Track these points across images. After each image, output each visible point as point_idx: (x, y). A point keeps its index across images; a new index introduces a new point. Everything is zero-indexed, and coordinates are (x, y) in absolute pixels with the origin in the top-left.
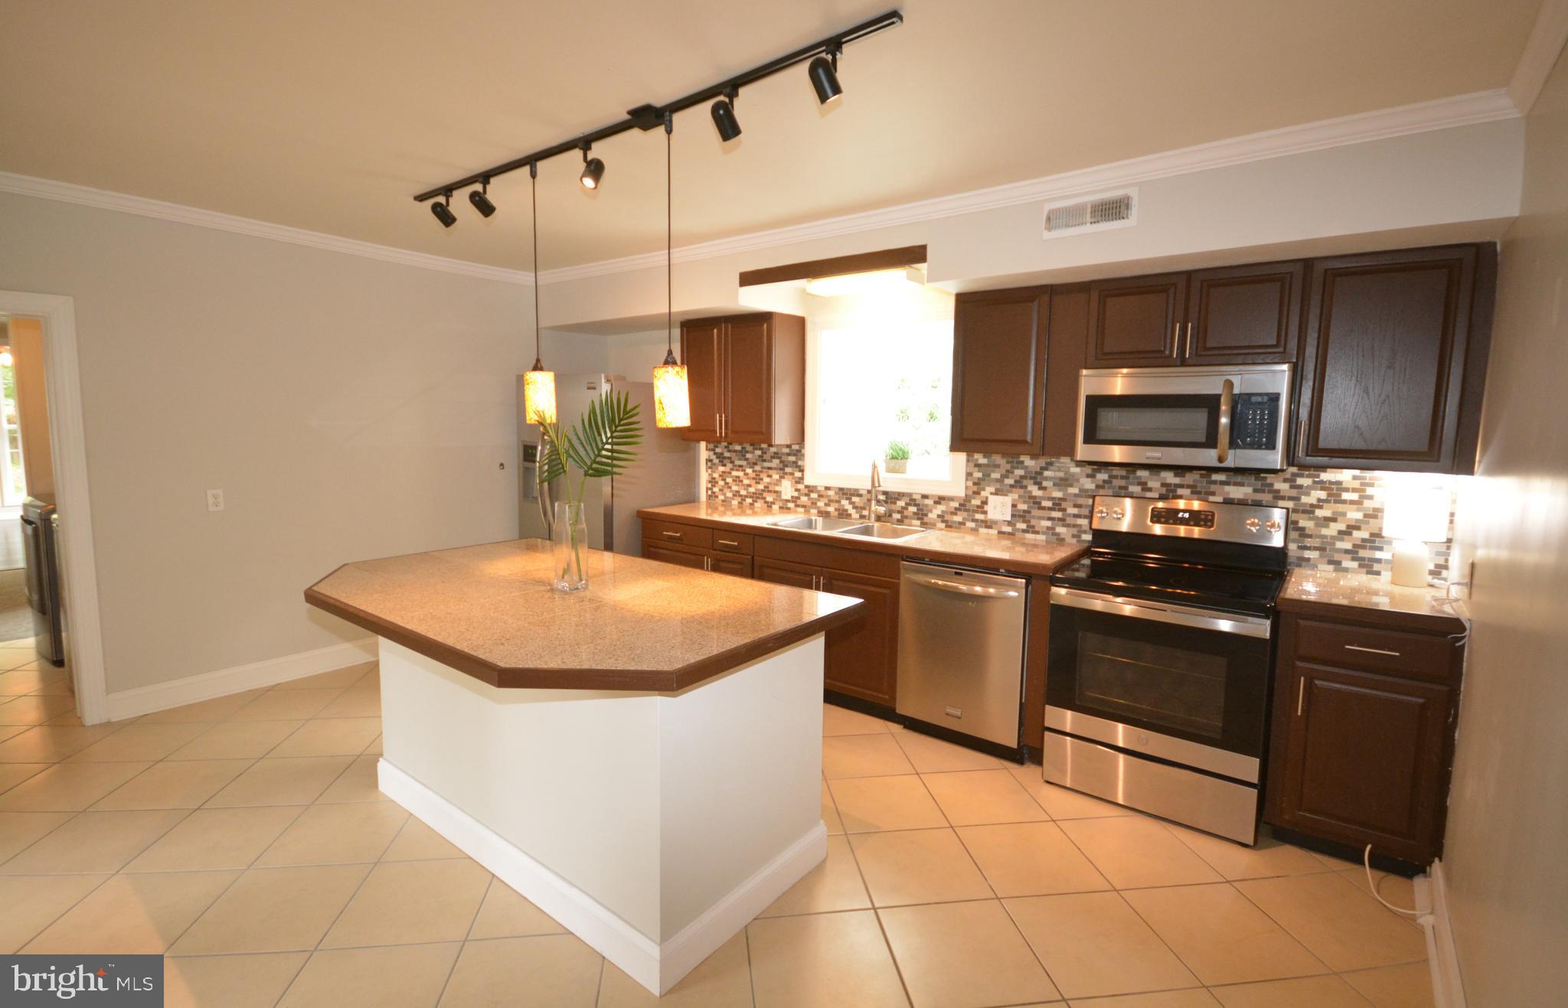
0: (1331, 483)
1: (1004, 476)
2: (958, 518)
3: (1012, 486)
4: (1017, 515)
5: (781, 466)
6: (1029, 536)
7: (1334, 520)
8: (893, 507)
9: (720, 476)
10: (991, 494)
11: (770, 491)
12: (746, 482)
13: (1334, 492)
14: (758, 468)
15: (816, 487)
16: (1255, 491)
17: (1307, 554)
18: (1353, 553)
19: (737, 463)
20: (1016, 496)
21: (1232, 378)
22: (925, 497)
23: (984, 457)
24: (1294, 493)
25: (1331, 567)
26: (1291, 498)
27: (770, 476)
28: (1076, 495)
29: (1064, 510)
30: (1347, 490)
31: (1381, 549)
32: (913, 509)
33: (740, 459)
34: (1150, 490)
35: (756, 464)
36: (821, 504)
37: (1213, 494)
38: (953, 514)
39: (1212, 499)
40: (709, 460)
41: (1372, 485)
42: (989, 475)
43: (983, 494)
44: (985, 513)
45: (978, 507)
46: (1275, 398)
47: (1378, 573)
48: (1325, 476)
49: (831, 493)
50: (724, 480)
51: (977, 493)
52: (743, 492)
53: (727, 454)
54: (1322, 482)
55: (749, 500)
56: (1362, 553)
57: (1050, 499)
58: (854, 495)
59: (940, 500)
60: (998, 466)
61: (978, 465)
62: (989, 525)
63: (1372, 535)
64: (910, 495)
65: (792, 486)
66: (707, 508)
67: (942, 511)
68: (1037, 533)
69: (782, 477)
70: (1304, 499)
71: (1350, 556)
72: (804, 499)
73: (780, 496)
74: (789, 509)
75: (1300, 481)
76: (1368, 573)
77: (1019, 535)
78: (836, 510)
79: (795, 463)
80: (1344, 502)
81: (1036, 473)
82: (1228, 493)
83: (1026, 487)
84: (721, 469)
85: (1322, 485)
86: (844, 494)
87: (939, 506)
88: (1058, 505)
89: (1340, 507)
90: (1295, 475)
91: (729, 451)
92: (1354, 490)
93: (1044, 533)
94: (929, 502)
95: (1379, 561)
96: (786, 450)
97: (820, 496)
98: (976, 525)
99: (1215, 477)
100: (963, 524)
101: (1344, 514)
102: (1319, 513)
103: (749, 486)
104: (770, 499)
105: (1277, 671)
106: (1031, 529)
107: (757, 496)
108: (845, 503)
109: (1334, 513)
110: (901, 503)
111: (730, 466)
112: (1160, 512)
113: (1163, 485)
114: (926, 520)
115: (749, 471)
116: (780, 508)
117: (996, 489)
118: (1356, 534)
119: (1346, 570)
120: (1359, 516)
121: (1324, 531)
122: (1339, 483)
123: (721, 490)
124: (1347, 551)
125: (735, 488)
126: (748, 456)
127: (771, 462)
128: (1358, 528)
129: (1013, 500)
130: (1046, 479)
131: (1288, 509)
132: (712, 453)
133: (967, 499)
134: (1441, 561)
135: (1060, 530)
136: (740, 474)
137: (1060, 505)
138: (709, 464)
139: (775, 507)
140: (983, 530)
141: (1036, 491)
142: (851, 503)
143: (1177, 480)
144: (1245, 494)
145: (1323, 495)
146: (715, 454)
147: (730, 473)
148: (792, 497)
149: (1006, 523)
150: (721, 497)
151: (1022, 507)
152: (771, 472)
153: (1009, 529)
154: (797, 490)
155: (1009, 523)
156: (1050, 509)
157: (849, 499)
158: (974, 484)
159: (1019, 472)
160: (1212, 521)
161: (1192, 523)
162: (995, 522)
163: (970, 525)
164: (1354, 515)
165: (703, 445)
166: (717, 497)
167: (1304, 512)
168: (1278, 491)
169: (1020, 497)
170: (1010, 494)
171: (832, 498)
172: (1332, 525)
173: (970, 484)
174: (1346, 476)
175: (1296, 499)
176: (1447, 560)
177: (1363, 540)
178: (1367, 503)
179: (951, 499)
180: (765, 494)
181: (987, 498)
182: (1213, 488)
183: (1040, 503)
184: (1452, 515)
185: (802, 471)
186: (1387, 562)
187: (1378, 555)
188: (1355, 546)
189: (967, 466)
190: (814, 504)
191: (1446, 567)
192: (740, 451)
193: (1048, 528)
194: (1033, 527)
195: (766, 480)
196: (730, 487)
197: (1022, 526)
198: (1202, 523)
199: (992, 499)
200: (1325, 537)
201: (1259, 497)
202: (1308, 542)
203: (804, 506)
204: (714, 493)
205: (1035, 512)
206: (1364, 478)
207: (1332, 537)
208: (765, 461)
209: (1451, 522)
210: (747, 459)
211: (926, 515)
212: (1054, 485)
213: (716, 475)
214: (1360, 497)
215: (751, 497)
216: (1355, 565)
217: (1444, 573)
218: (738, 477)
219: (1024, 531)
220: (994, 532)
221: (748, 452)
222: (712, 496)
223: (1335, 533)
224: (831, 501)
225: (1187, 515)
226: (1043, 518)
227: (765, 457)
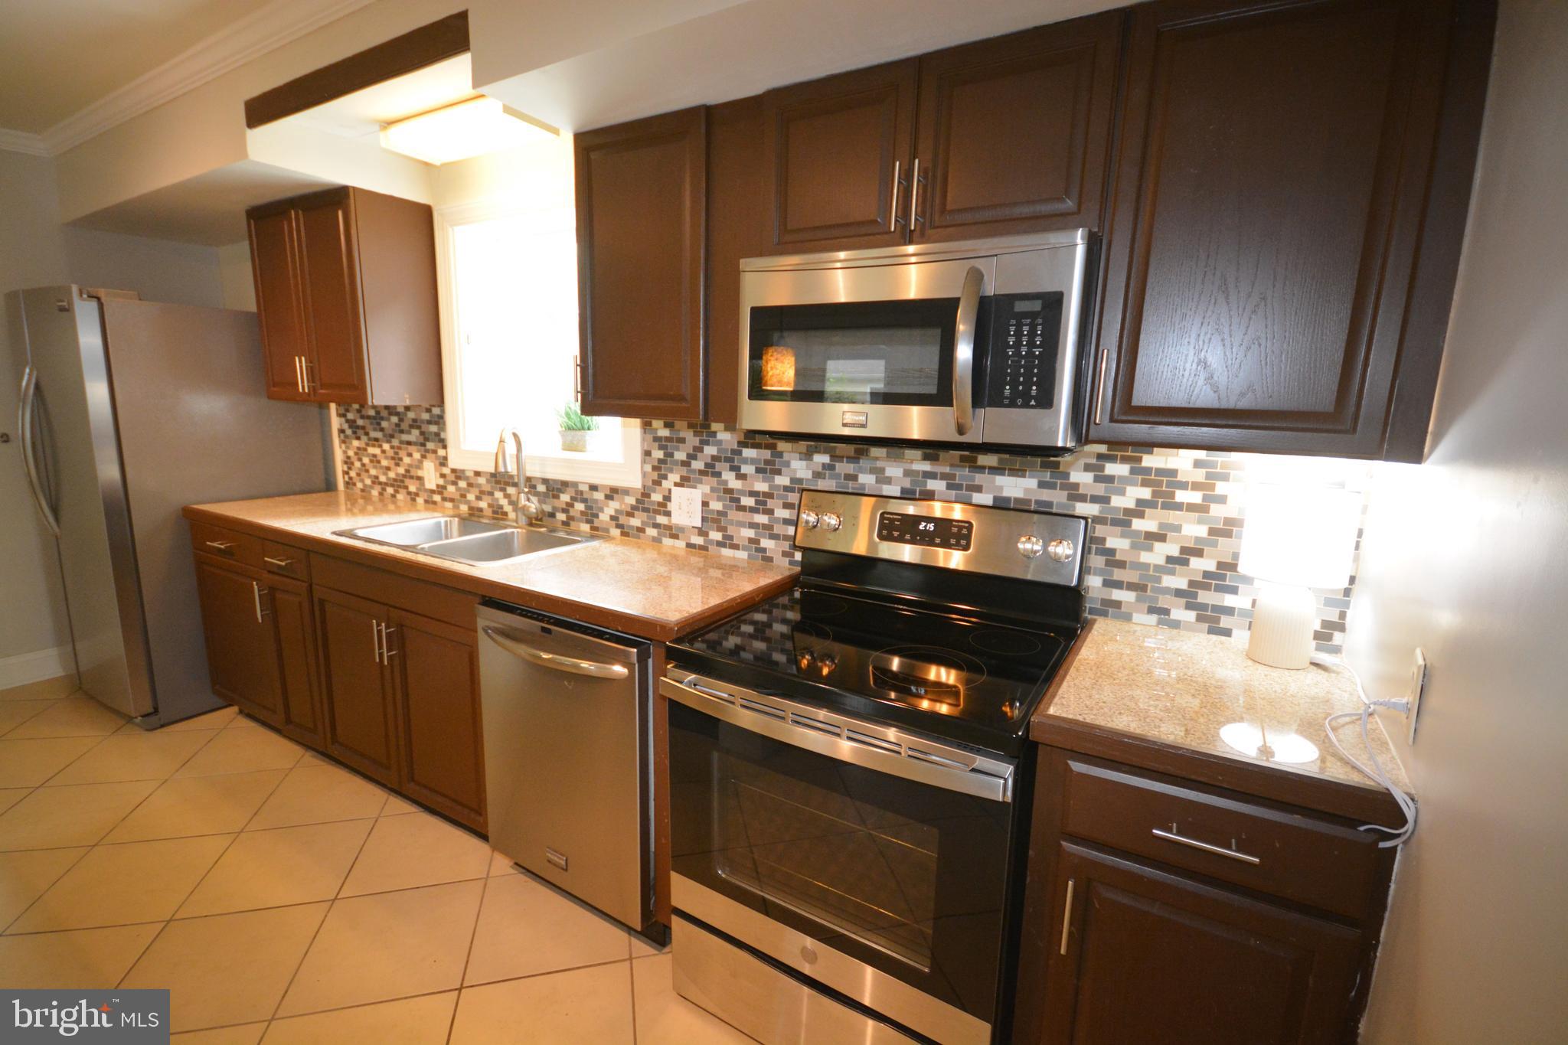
0: (1160, 472)
1: (692, 457)
2: (635, 522)
3: (701, 472)
4: (711, 519)
5: (421, 440)
6: (726, 552)
7: (1161, 537)
8: (556, 503)
9: (356, 454)
10: (676, 485)
11: (412, 477)
12: (385, 463)
13: (1164, 486)
14: (395, 442)
15: (463, 471)
16: (1042, 485)
17: (1117, 595)
18: (1188, 596)
19: (373, 434)
20: (707, 489)
21: (979, 264)
22: (594, 488)
23: (667, 425)
24: (1100, 489)
25: (1153, 619)
26: (1095, 499)
27: (410, 455)
28: (786, 489)
29: (770, 512)
30: (1184, 486)
31: (1234, 591)
32: (580, 506)
33: (375, 430)
34: (888, 481)
35: (392, 436)
36: (471, 497)
37: (979, 489)
38: (630, 515)
39: (979, 498)
40: (342, 431)
41: (1225, 478)
42: (671, 455)
43: (666, 484)
44: (668, 514)
45: (660, 504)
46: (1054, 302)
47: (1227, 633)
48: (1150, 461)
49: (482, 480)
50: (360, 460)
51: (657, 483)
52: (383, 479)
53: (360, 422)
54: (1147, 471)
55: (390, 490)
56: (1205, 597)
57: (752, 494)
58: (507, 484)
59: (613, 493)
60: (682, 441)
61: (656, 439)
62: (674, 532)
63: (1221, 565)
64: (575, 484)
65: (436, 470)
66: (346, 501)
67: (617, 511)
68: (736, 547)
69: (424, 457)
70: (1117, 501)
71: (1183, 601)
72: (451, 489)
73: (423, 484)
74: (435, 503)
75: (1112, 469)
76: (1211, 631)
77: (712, 549)
78: (490, 505)
79: (437, 435)
80: (1179, 507)
81: (733, 452)
82: (1001, 488)
83: (718, 474)
84: (356, 443)
85: (1146, 477)
86: (498, 482)
87: (611, 503)
88: (762, 502)
89: (1173, 517)
90: (1100, 457)
91: (362, 417)
92: (1196, 486)
93: (745, 549)
94: (599, 496)
95: (1229, 611)
96: (426, 416)
97: (470, 485)
98: (659, 534)
99: (984, 460)
100: (641, 530)
101: (1178, 528)
102: (1137, 524)
103: (388, 469)
104: (413, 489)
105: (1031, 853)
106: (728, 542)
107: (398, 484)
108: (499, 495)
109: (1161, 525)
110: (565, 498)
111: (364, 438)
112: (892, 521)
113: (907, 473)
114: (596, 523)
115: (386, 446)
116: (426, 501)
117: (683, 478)
118: (1195, 563)
119: (1176, 625)
120: (1202, 531)
121: (1145, 557)
122: (1173, 473)
123: (358, 475)
124: (1179, 593)
125: (373, 472)
126: (384, 424)
127: (409, 433)
128: (1199, 553)
129: (704, 495)
130: (745, 461)
131: (1085, 518)
132: (343, 420)
133: (646, 495)
134: (1334, 617)
135: (765, 543)
136: (377, 451)
137: (765, 503)
138: (342, 435)
139: (420, 500)
140: (667, 542)
141: (734, 484)
142: (507, 496)
143: (926, 466)
144: (1027, 490)
145: (1146, 493)
146: (347, 421)
147: (365, 450)
148: (438, 486)
149: (696, 530)
150: (360, 485)
151: (716, 505)
152: (411, 449)
153: (699, 540)
154: (443, 476)
155: (702, 532)
156: (753, 510)
157: (503, 490)
158: (654, 468)
159: (710, 450)
160: (968, 537)
161: (938, 541)
162: (682, 529)
163: (651, 532)
164: (1194, 530)
165: (333, 406)
166: (354, 484)
167: (1116, 522)
168: (1076, 486)
169: (713, 490)
170: (699, 486)
171: (484, 489)
172: (1158, 546)
173: (648, 468)
174: (1182, 461)
175: (1104, 500)
176: (1343, 615)
177: (1207, 574)
178: (1216, 510)
179: (626, 492)
180: (407, 482)
181: (670, 490)
182: (979, 478)
183: (738, 500)
184: (1360, 534)
185: (445, 447)
186: (1244, 613)
187: (1229, 600)
188: (1192, 583)
189: (643, 440)
190: (463, 496)
191: (1341, 628)
192: (374, 418)
193: (751, 541)
194: (731, 538)
195: (407, 460)
196: (367, 471)
197: (715, 536)
198: (953, 541)
199: (676, 491)
200: (1146, 566)
201: (1046, 495)
202: (1118, 574)
203: (452, 500)
204: (351, 478)
205: (734, 515)
206: (1213, 465)
207: (1157, 567)
208: (402, 432)
209: (1357, 547)
210: (382, 430)
211: (597, 516)
212: (758, 470)
213: (351, 453)
214: (1205, 498)
215: (392, 486)
216: (1190, 616)
217: (1338, 638)
218: (375, 456)
219: (720, 544)
220: (680, 544)
221: (382, 419)
222: (350, 484)
223: (1161, 561)
224: (482, 492)
225: (931, 527)
226: (741, 524)
227: (405, 426)
